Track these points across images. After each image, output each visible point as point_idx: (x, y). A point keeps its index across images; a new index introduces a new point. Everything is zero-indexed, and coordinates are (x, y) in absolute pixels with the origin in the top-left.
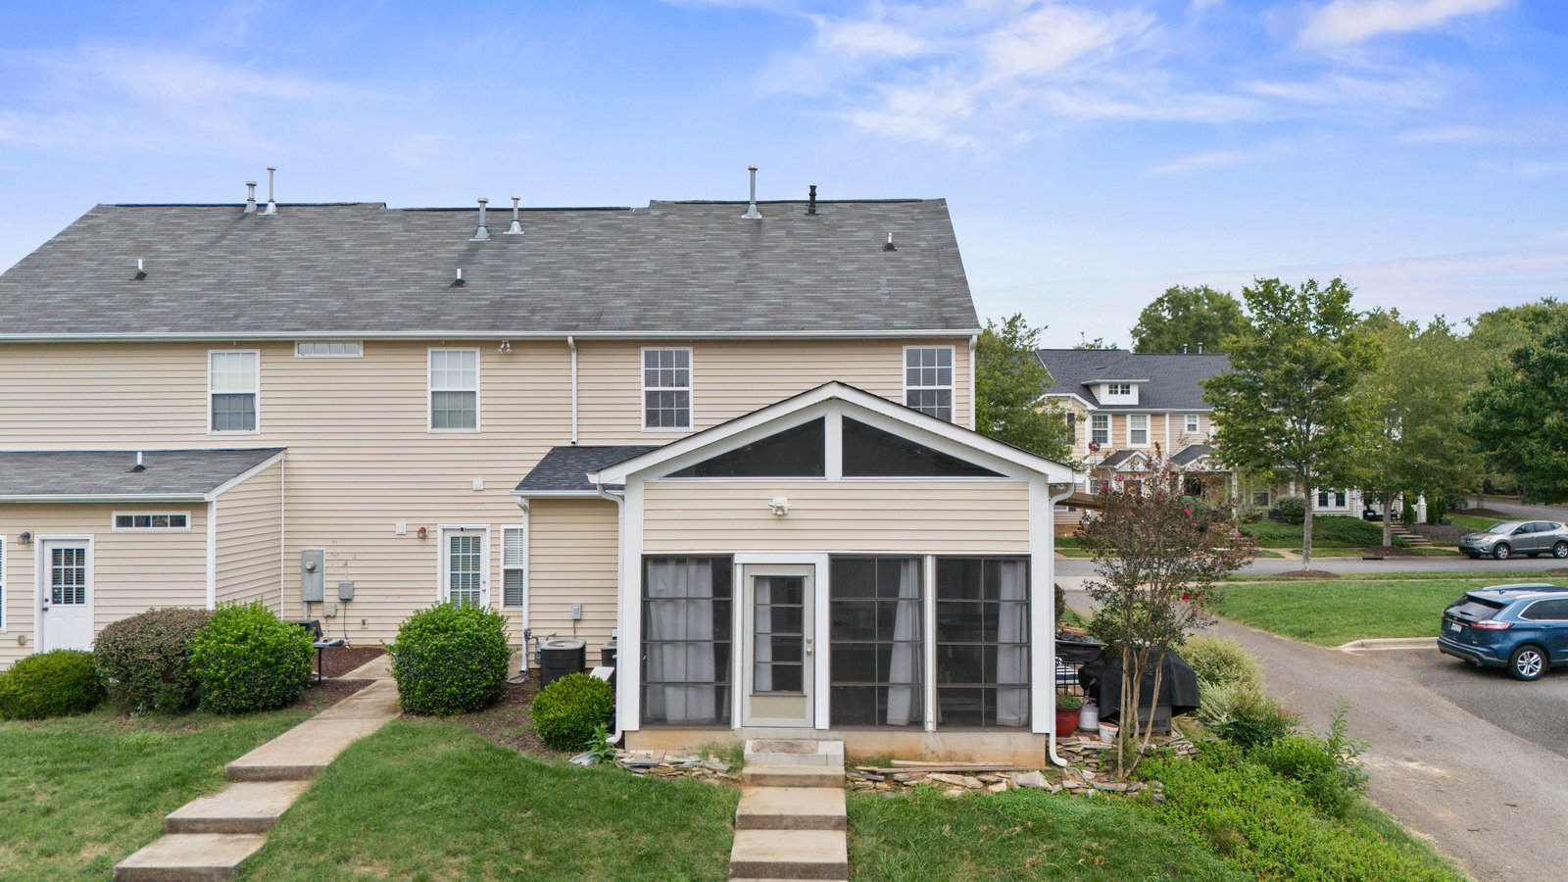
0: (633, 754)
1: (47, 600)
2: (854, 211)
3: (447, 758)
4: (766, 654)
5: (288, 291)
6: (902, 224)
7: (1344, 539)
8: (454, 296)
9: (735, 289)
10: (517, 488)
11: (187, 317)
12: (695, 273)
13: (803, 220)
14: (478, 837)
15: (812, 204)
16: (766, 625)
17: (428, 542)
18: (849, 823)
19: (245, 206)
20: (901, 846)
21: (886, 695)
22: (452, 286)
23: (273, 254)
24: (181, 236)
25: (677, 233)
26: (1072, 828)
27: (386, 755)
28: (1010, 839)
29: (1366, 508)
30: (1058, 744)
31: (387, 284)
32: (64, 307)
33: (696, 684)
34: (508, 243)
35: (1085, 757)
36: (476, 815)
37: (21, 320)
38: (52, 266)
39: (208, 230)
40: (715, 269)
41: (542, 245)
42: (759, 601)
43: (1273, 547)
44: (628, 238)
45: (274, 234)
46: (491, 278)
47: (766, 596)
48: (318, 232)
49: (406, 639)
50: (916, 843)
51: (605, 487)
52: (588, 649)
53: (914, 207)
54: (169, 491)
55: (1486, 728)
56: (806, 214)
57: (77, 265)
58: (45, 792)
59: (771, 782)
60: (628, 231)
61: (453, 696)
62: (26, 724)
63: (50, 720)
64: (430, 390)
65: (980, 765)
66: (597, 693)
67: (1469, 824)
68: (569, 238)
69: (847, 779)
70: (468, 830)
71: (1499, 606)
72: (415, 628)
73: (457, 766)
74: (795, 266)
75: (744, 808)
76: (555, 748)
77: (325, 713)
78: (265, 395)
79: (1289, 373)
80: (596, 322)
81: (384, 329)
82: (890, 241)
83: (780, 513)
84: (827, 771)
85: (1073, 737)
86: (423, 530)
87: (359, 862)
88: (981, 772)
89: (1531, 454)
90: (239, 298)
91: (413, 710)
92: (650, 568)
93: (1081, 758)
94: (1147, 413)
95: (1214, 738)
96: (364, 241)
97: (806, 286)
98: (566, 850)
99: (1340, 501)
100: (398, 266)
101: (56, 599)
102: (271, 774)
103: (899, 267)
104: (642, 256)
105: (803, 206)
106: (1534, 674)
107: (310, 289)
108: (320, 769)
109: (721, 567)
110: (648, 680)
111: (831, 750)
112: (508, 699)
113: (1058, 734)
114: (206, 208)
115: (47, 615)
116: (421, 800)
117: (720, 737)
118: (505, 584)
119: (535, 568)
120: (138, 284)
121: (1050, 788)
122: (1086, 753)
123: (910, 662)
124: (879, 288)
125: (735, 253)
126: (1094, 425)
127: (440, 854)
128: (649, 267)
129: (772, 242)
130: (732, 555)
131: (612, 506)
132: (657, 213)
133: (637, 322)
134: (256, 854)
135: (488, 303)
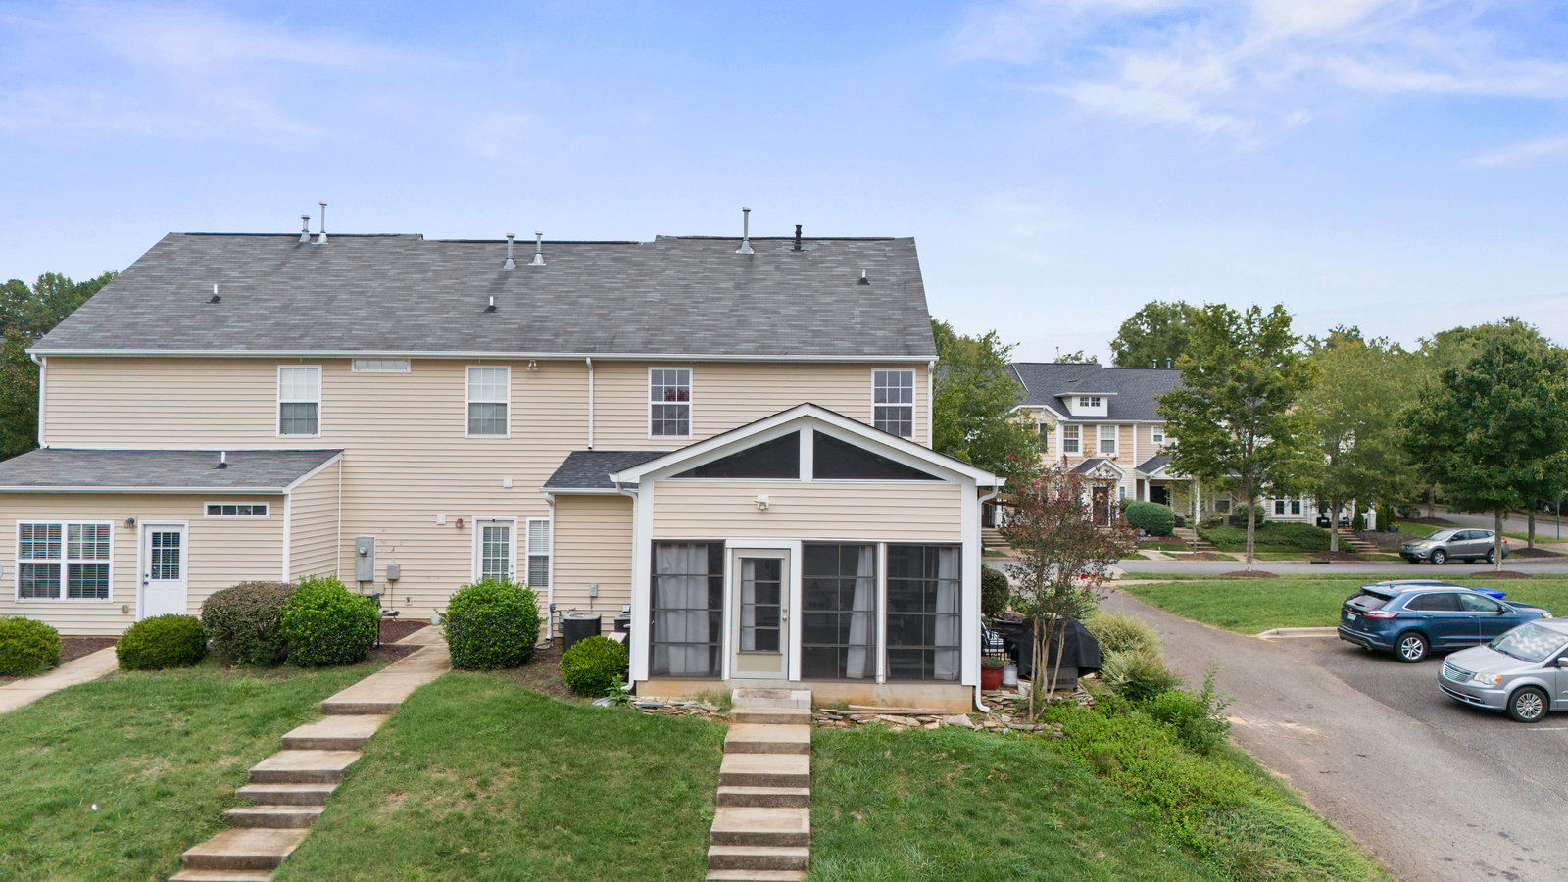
0: (644, 698)
1: (147, 576)
2: (834, 248)
3: (495, 699)
4: (751, 620)
5: (344, 314)
6: (874, 261)
7: (1297, 545)
8: (488, 321)
9: (729, 318)
10: (545, 486)
11: (259, 336)
12: (695, 302)
13: (790, 256)
14: (525, 755)
15: (798, 240)
16: (751, 598)
17: (464, 532)
18: (812, 749)
19: (300, 236)
20: (852, 765)
21: (846, 655)
22: (486, 311)
23: (328, 280)
24: (245, 263)
25: (679, 266)
26: (986, 755)
27: (446, 697)
28: (937, 761)
29: (1320, 516)
30: (983, 695)
31: (429, 309)
32: (152, 326)
33: (693, 644)
34: (533, 273)
35: (1005, 705)
36: (521, 740)
37: (116, 337)
38: (137, 289)
39: (269, 258)
40: (712, 299)
41: (562, 276)
42: (745, 578)
43: (1230, 551)
44: (636, 270)
45: (326, 262)
46: (519, 305)
47: (751, 574)
48: (365, 261)
49: (456, 608)
50: (864, 762)
51: (623, 485)
52: (603, 621)
53: (887, 245)
54: (254, 484)
55: (1362, 698)
56: (792, 250)
57: (159, 288)
58: (179, 720)
59: (753, 720)
60: (636, 264)
61: (495, 654)
62: (147, 673)
63: (166, 670)
64: (467, 401)
65: (920, 710)
66: (613, 651)
67: (1322, 769)
68: (586, 269)
69: (812, 718)
70: (516, 750)
71: (1387, 598)
72: (464, 599)
73: (504, 705)
74: (782, 297)
75: (730, 737)
76: (580, 694)
77: (388, 668)
78: (325, 404)
79: (1233, 390)
80: (610, 345)
81: (429, 349)
82: (864, 276)
83: (763, 507)
84: (797, 712)
85: (998, 691)
86: (460, 521)
87: (436, 770)
88: (921, 715)
89: (1454, 467)
90: (303, 320)
91: (462, 666)
92: (658, 551)
93: (1002, 707)
94: (1116, 424)
95: (1110, 693)
96: (405, 270)
97: (792, 315)
98: (593, 765)
99: (1296, 509)
100: (438, 293)
101: (155, 575)
102: (357, 709)
103: (871, 299)
104: (649, 286)
105: (790, 242)
106: (1416, 657)
107: (362, 313)
108: (396, 705)
109: (715, 550)
110: (656, 640)
111: (801, 697)
112: (538, 660)
113: (983, 687)
114: (266, 238)
115: (147, 588)
116: (478, 728)
117: (712, 686)
118: (530, 568)
119: (558, 553)
120: (213, 307)
121: (974, 727)
122: (1006, 702)
123: (865, 626)
124: (853, 318)
125: (729, 285)
126: (1066, 435)
127: (496, 765)
128: (655, 296)
129: (762, 275)
130: (724, 540)
131: (627, 501)
132: (663, 247)
133: (646, 346)
134: (356, 763)
135: (517, 327)
